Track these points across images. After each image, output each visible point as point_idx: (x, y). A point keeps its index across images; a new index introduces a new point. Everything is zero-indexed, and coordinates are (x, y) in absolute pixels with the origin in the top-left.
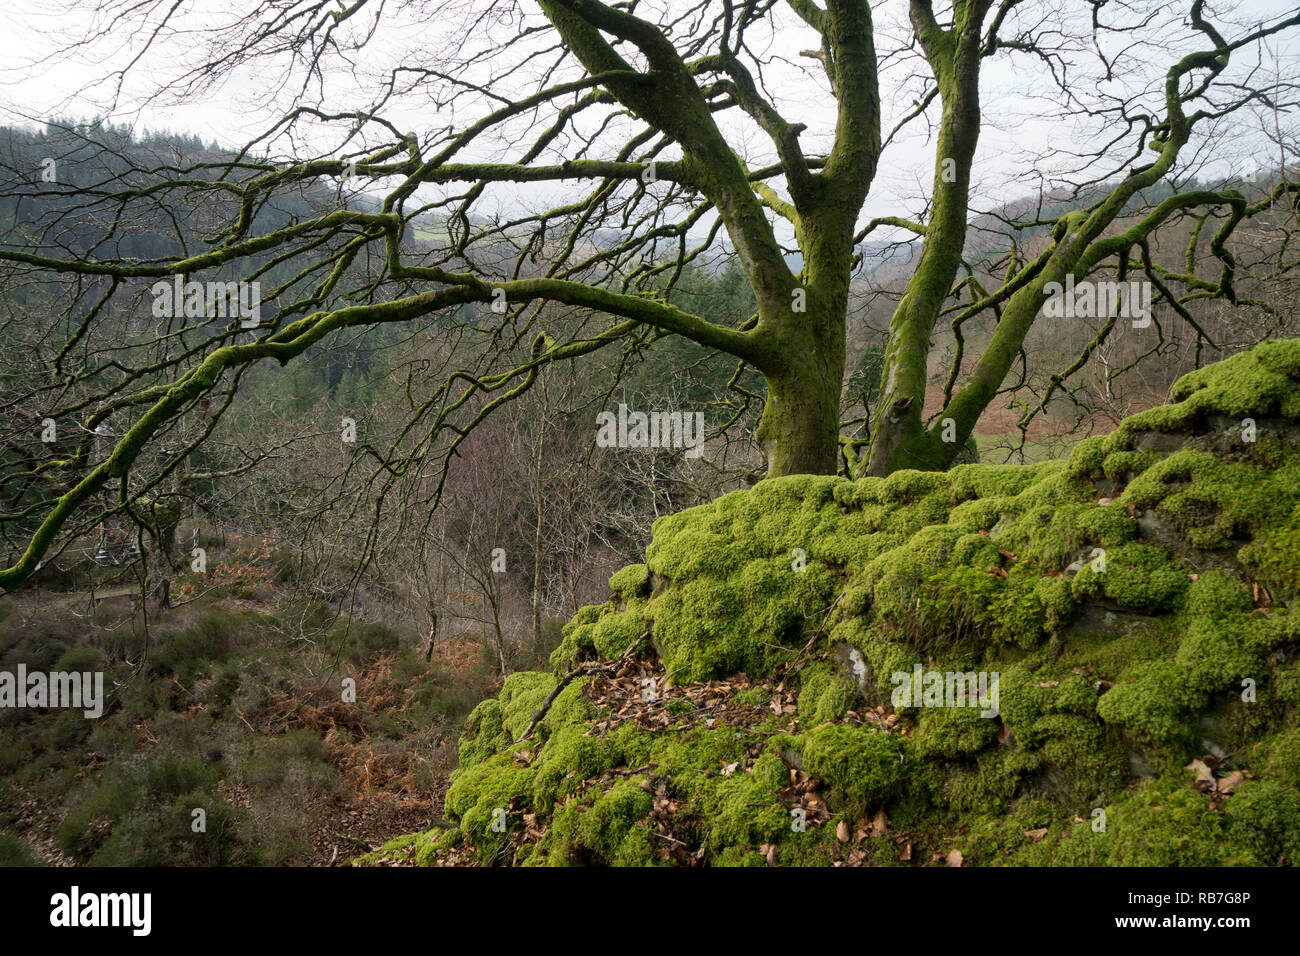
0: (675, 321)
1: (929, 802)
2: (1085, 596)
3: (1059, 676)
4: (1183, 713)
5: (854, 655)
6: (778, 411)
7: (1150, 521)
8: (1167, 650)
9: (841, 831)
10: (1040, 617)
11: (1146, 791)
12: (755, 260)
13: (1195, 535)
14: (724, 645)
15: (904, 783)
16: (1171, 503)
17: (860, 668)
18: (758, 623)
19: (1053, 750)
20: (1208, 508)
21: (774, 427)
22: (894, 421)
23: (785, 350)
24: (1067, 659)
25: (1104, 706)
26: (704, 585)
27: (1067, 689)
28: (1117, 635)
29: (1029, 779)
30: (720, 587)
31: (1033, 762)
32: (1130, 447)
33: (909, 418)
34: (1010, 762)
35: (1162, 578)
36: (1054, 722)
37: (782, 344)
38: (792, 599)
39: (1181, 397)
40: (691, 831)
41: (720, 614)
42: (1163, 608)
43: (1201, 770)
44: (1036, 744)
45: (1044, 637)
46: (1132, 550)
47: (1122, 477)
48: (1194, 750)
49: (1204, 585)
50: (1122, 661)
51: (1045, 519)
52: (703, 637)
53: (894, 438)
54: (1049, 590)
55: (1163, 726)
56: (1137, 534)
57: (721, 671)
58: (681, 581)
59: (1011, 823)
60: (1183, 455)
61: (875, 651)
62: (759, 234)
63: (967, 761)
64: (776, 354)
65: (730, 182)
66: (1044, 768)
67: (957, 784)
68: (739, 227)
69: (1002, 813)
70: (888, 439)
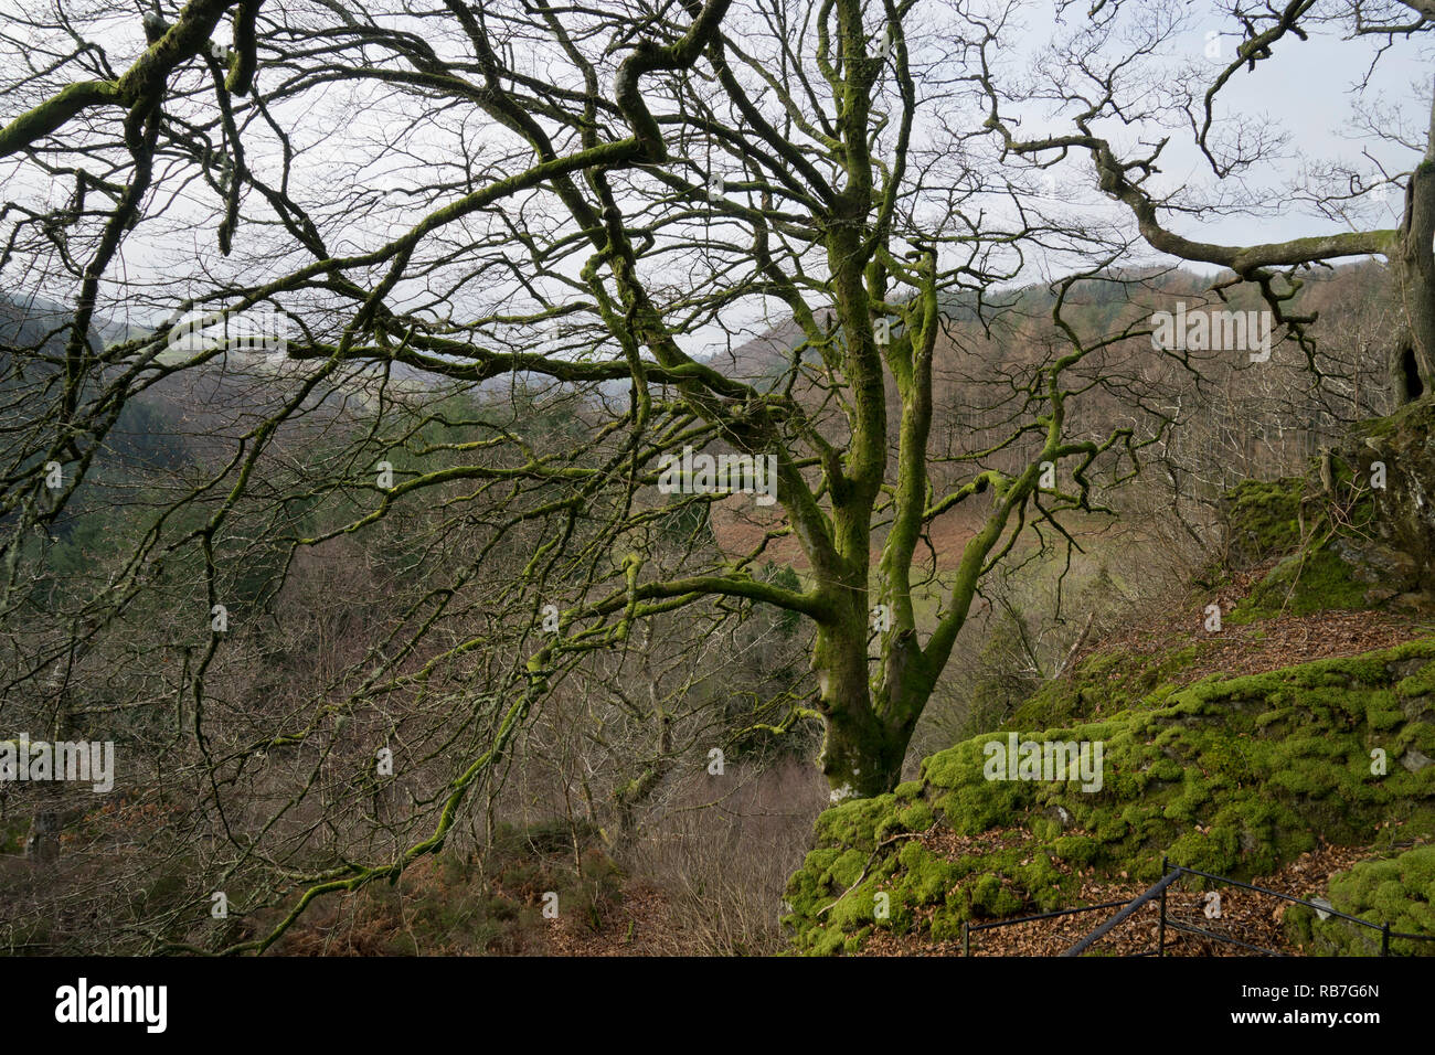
0: (774, 597)
1: (1108, 859)
2: (1152, 779)
3: (1147, 805)
4: (1190, 812)
5: (1060, 810)
6: (828, 649)
7: (1168, 750)
8: (1181, 793)
9: (1080, 874)
10: (1137, 787)
11: (1183, 837)
12: (815, 545)
13: (1184, 755)
14: (988, 814)
15: (1098, 853)
16: (1174, 745)
17: (1064, 815)
18: (1001, 803)
19: (1151, 831)
20: (1186, 746)
21: (826, 660)
22: (901, 646)
23: (836, 607)
24: (1148, 800)
25: (1166, 814)
26: (970, 788)
27: (1152, 810)
28: (1163, 790)
29: (1143, 842)
30: (978, 789)
31: (1144, 836)
32: (1155, 723)
33: (910, 642)
34: (1136, 838)
35: (1176, 770)
36: (1150, 822)
37: (834, 602)
38: (1015, 790)
39: (1170, 706)
40: (1021, 889)
41: (982, 801)
42: (1178, 780)
43: (1198, 828)
44: (1144, 830)
45: (1138, 794)
46: (1164, 761)
47: (1154, 735)
48: (1196, 823)
49: (1189, 771)
50: (1167, 798)
51: (1128, 751)
52: (976, 813)
53: (903, 659)
54: (1138, 777)
55: (1186, 817)
56: (1164, 755)
57: (989, 826)
58: (956, 789)
59: (1139, 858)
60: (1175, 728)
61: (1072, 807)
62: (818, 527)
63: (1119, 841)
64: (830, 610)
65: (798, 492)
66: (1148, 837)
67: (1116, 850)
68: (804, 522)
69: (1135, 856)
70: (898, 659)
